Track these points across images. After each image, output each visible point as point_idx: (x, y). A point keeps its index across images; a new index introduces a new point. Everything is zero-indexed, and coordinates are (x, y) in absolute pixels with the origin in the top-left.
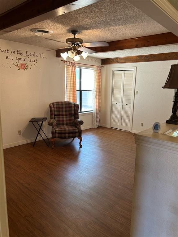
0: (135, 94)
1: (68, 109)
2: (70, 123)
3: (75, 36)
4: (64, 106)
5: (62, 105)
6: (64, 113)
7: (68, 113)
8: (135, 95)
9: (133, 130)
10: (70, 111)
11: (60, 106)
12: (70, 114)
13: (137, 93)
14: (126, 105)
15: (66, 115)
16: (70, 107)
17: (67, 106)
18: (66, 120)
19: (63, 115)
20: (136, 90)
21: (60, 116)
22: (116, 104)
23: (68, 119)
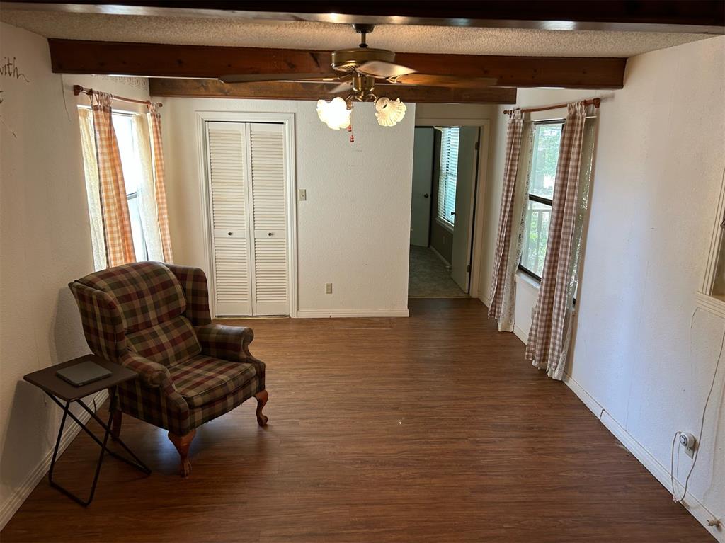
0: (299, 198)
1: (161, 295)
2: (190, 350)
3: (364, 38)
4: (144, 286)
5: (133, 281)
6: (152, 315)
7: (164, 310)
8: (299, 202)
9: (300, 310)
10: (171, 299)
11: (131, 290)
12: (172, 315)
13: (304, 197)
14: (270, 234)
15: (160, 320)
16: (167, 285)
17: (155, 281)
18: (174, 342)
19: (148, 325)
20: (299, 188)
21: (139, 330)
22: (230, 234)
23: (175, 333)
